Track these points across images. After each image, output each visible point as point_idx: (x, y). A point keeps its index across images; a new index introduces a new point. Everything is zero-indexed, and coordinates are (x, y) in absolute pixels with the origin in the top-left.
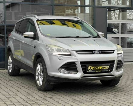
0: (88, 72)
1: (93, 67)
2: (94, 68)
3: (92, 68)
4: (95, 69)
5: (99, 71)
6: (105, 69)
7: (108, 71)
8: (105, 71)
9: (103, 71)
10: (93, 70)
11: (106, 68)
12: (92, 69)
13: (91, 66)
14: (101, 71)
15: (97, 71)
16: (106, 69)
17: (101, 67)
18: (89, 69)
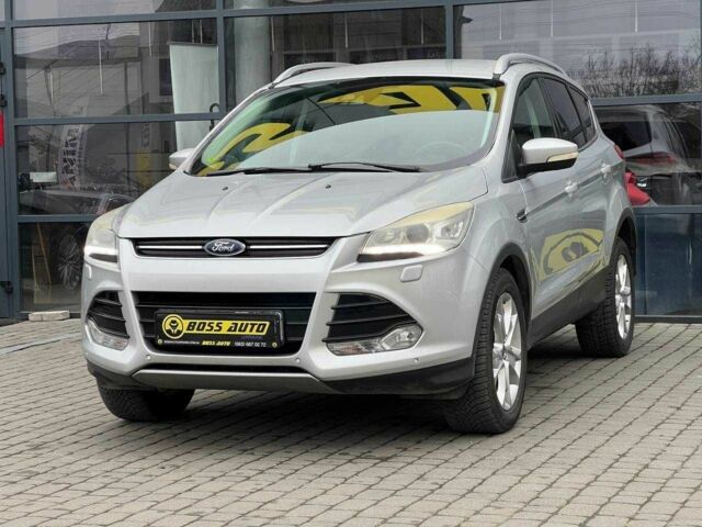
0: (160, 341)
1: (186, 323)
2: (191, 327)
3: (183, 325)
4: (195, 331)
5: (220, 343)
6: (247, 332)
7: (264, 345)
8: (249, 344)
9: (238, 344)
10: (186, 337)
11: (253, 329)
12: (179, 332)
13: (177, 318)
14: (228, 344)
15: (205, 343)
16: (254, 333)
17: (226, 325)
18: (169, 331)
